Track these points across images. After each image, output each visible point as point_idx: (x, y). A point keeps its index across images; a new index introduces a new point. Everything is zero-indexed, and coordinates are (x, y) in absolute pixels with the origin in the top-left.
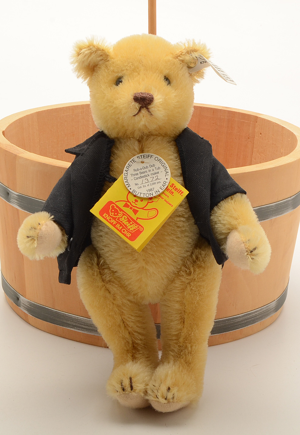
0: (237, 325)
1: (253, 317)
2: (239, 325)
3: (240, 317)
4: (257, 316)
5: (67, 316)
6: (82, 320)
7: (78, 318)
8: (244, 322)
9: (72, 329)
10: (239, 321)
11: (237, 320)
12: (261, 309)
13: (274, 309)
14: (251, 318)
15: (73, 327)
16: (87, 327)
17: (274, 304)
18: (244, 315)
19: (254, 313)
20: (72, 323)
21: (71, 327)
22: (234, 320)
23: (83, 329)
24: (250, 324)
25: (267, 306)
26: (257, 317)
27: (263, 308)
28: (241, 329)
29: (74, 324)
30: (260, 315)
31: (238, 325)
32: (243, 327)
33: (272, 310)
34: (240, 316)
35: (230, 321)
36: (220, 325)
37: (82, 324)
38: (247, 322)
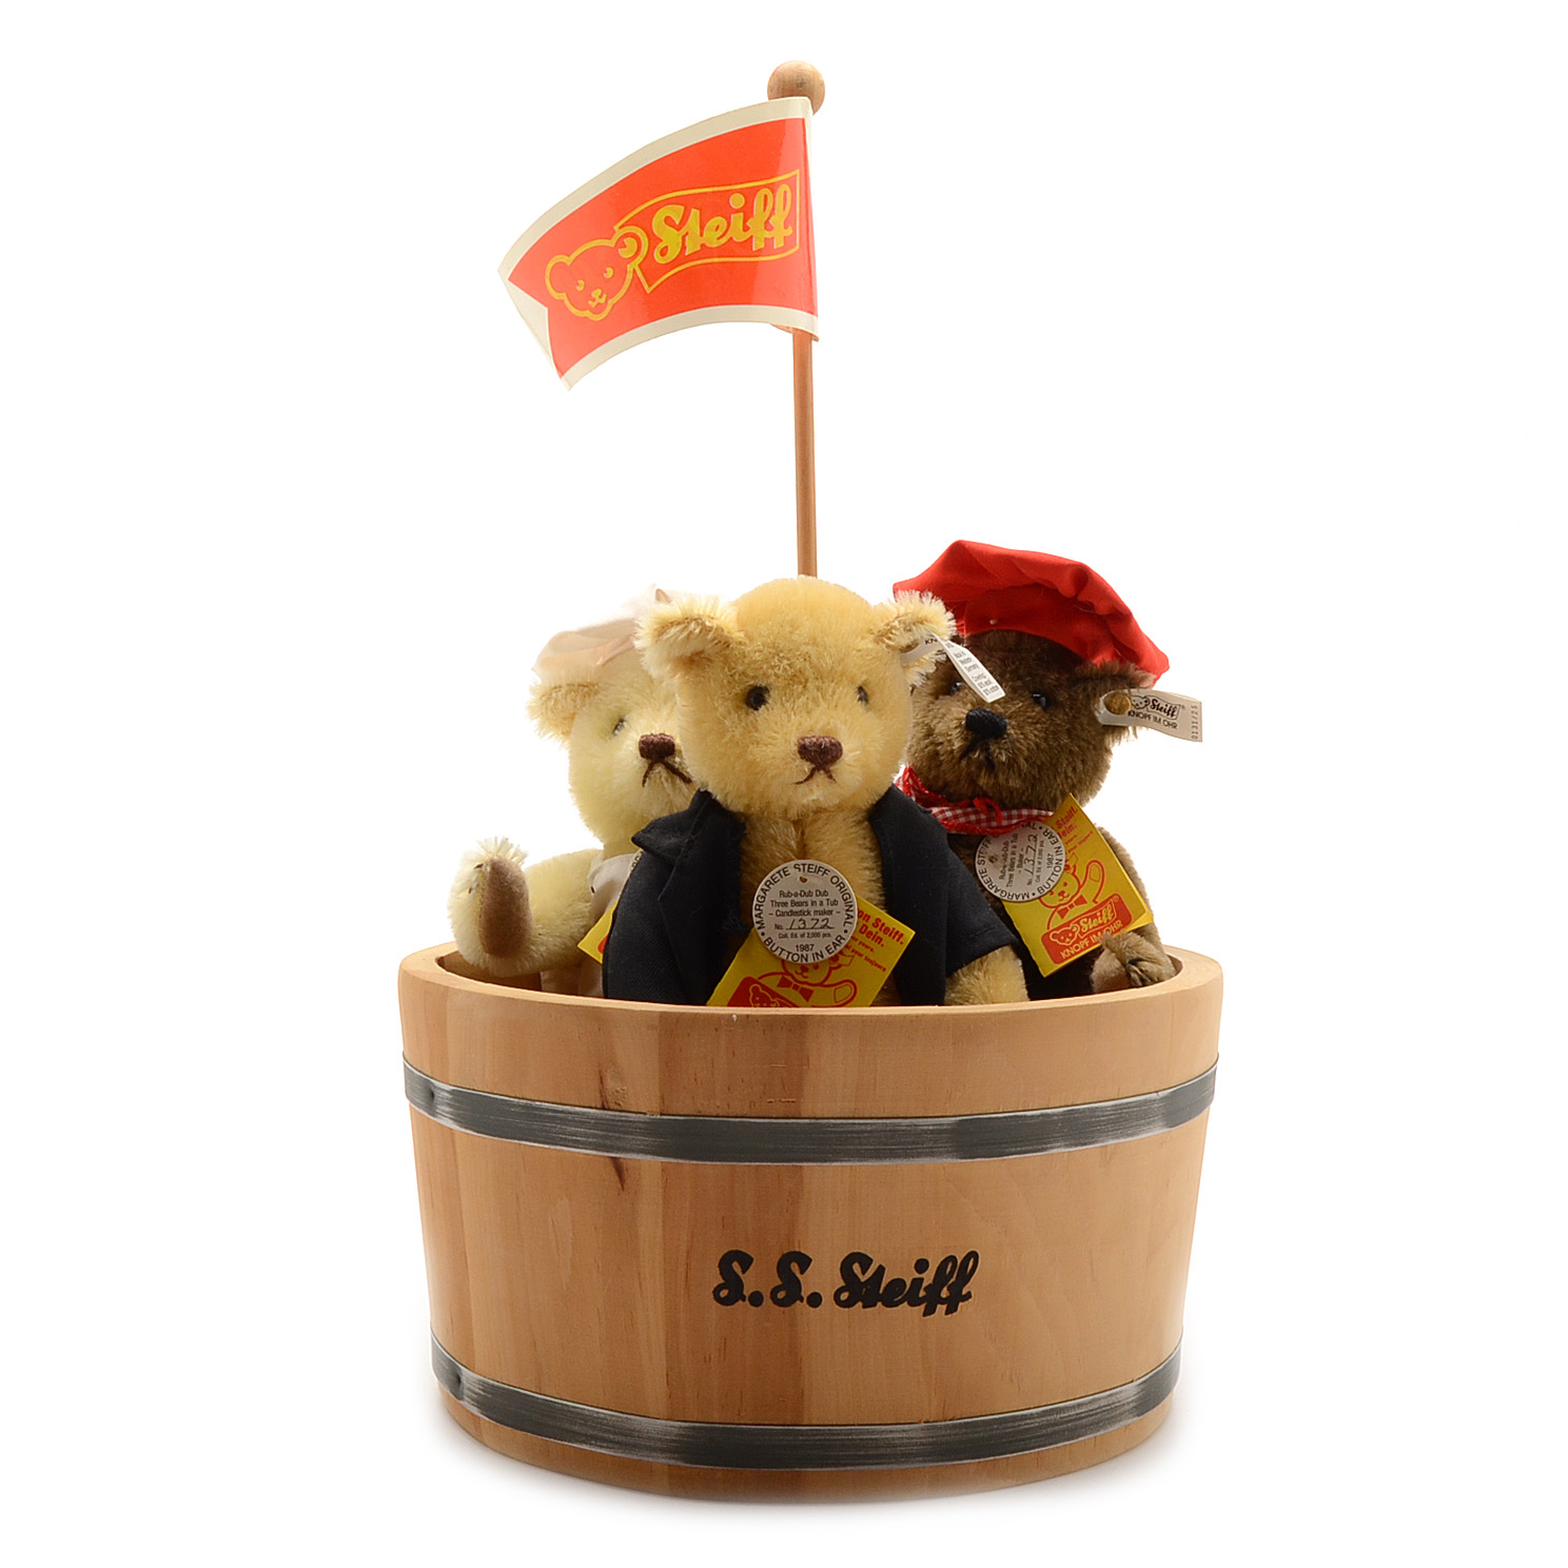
0: (1023, 1440)
1: (1071, 1421)
2: (1034, 1438)
3: (1031, 1416)
4: (1083, 1418)
5: (572, 1409)
6: (609, 1418)
7: (597, 1413)
8: (1044, 1431)
9: (584, 1447)
10: (1028, 1429)
11: (1024, 1425)
12: (1094, 1400)
13: (1135, 1407)
14: (1067, 1422)
15: (587, 1439)
16: (621, 1438)
17: (1130, 1392)
18: (1043, 1411)
19: (1073, 1407)
20: (584, 1430)
21: (582, 1442)
22: (1016, 1424)
23: (611, 1445)
24: (1064, 1441)
25: (1112, 1395)
26: (1084, 1421)
27: (1099, 1399)
28: (1038, 1452)
29: (591, 1432)
30: (1092, 1415)
31: (1030, 1439)
32: (1043, 1446)
33: (1126, 1408)
34: (1032, 1414)
35: (1004, 1425)
36: (976, 1435)
37: (609, 1432)
38: (1054, 1433)
